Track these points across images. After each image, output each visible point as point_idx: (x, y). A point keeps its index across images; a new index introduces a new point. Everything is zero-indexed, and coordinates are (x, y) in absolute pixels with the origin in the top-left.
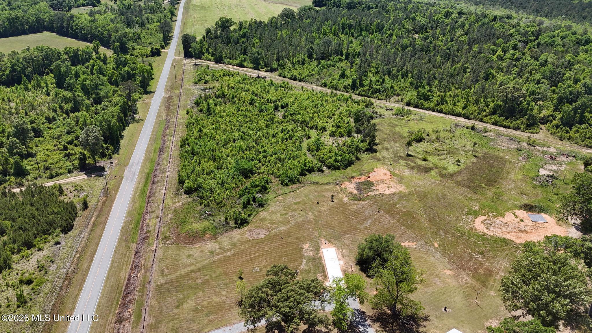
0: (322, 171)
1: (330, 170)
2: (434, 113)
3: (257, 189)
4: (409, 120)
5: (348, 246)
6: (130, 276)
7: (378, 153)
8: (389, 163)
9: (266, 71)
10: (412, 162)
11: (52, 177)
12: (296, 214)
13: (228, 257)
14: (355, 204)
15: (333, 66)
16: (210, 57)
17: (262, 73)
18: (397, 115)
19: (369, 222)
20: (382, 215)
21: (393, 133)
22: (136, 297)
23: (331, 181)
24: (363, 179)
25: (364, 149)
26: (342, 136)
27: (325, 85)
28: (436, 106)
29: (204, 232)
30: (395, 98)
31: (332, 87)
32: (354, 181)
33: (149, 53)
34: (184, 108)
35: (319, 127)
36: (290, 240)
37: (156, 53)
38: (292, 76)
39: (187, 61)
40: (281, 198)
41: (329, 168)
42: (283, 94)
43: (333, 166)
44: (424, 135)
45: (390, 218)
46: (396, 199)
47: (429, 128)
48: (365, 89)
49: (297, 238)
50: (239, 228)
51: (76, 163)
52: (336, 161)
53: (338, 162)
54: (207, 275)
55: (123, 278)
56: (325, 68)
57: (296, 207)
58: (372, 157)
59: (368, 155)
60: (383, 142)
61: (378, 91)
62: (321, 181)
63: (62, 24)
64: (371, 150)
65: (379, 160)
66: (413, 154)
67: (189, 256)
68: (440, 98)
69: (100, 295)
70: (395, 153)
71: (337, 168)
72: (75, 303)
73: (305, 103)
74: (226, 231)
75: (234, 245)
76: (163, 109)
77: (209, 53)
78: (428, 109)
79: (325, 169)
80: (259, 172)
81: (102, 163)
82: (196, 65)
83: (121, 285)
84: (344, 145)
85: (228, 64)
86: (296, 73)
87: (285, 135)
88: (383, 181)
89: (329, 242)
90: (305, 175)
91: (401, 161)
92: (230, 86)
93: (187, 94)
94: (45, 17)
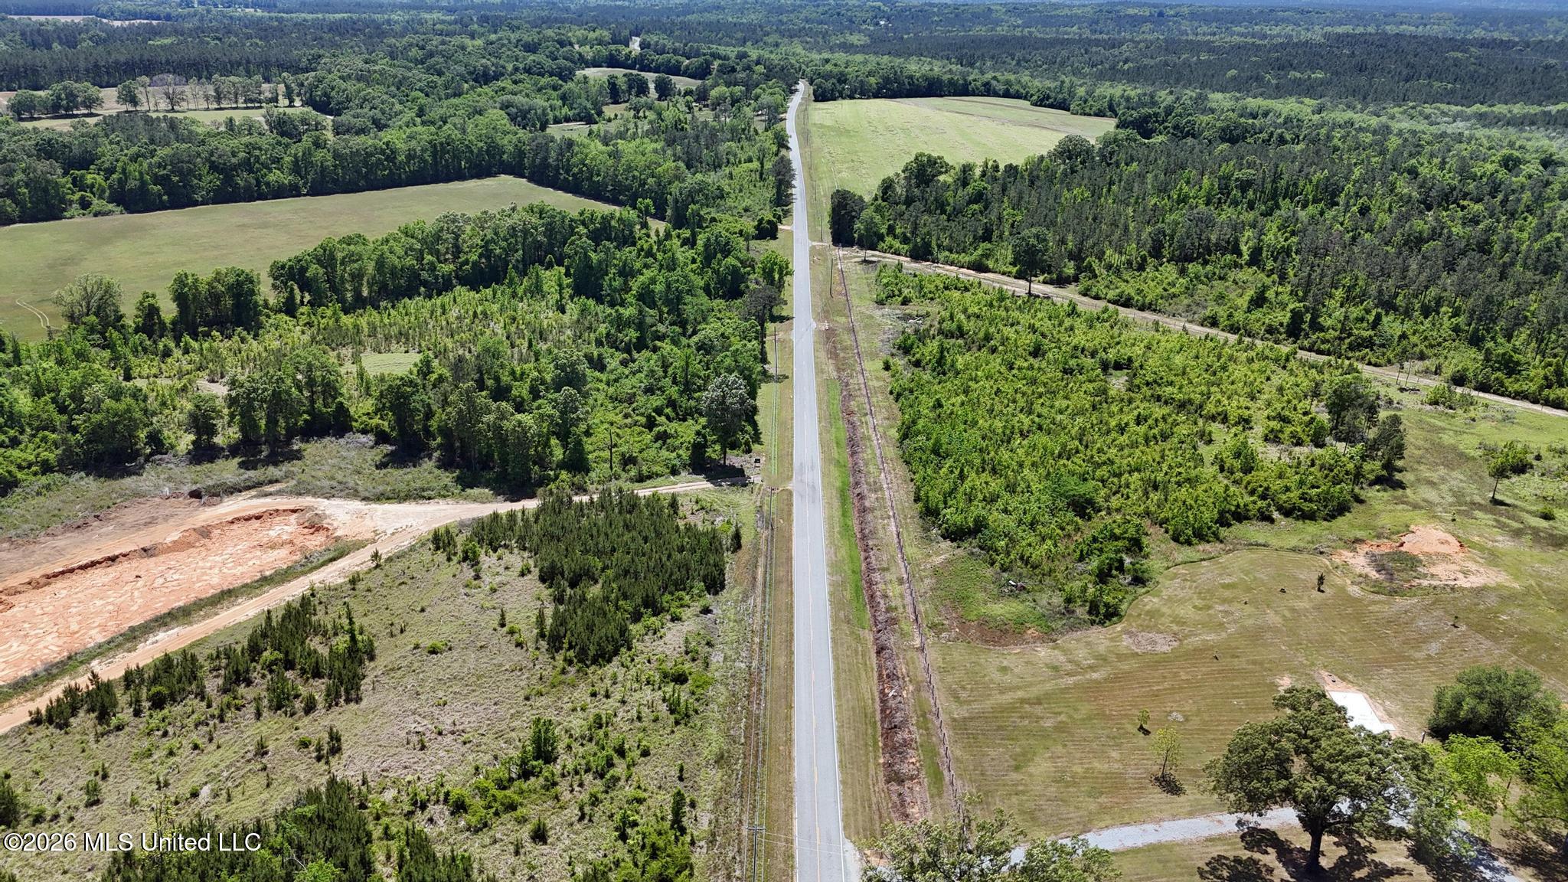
0: (1272, 521)
1: (1290, 519)
2: (1537, 407)
3: (1120, 543)
4: (1474, 420)
5: (1397, 694)
6: (882, 692)
7: (1408, 491)
8: (1449, 517)
9: (1045, 282)
10: (1513, 518)
11: (641, 479)
12: (1232, 609)
13: (1096, 681)
14: (1383, 602)
15: (1221, 278)
16: (897, 244)
17: (1038, 288)
18: (1436, 403)
19: (1434, 648)
20: (1464, 635)
21: (1438, 448)
22: (916, 736)
23: (1302, 544)
24: (1386, 547)
25: (1372, 477)
26: (1299, 443)
27: (1214, 322)
28: (1541, 388)
29: (1021, 623)
30: (1419, 365)
31: (1233, 329)
32: (1363, 549)
33: (752, 231)
34: (873, 356)
35: (1232, 419)
36: (1240, 663)
37: (767, 231)
38: (1120, 295)
39: (842, 252)
40: (1181, 570)
41: (1287, 513)
42: (1112, 337)
43: (1300, 509)
44: (1530, 458)
45: (1488, 643)
46: (1492, 601)
47: (1538, 442)
48: (1328, 336)
49: (1254, 663)
50: (1102, 623)
51: (685, 454)
52: (1304, 497)
53: (1311, 501)
54: (1060, 713)
55: (868, 696)
56: (1203, 283)
57: (1227, 594)
58: (1396, 498)
59: (1381, 494)
60: (1416, 466)
61: (1369, 343)
62: (1274, 542)
63: (545, 159)
64: (1388, 480)
65: (1416, 507)
66: (1508, 501)
67: (1004, 670)
68: (1552, 369)
69: (835, 723)
70: (1458, 495)
71: (1311, 516)
72: (788, 730)
73: (1178, 360)
74: (1072, 628)
75: (1103, 659)
76: (823, 355)
77: (895, 237)
78: (1518, 395)
79: (1276, 515)
80: (1108, 508)
81: (735, 459)
82: (865, 262)
83: (869, 711)
84: (1313, 464)
85: (946, 263)
86: (1129, 290)
87: (1151, 428)
88: (1445, 558)
89: (1343, 679)
90: (1229, 525)
91: (1478, 514)
92: (970, 311)
93: (866, 326)
94: (505, 142)
